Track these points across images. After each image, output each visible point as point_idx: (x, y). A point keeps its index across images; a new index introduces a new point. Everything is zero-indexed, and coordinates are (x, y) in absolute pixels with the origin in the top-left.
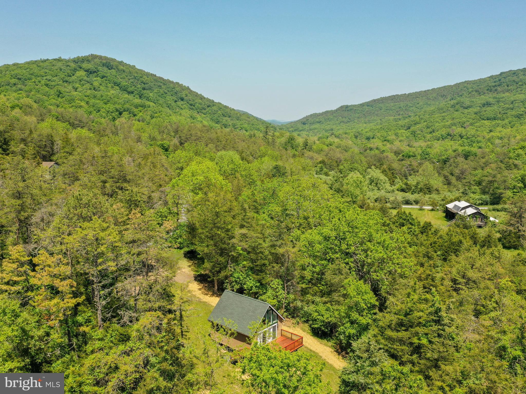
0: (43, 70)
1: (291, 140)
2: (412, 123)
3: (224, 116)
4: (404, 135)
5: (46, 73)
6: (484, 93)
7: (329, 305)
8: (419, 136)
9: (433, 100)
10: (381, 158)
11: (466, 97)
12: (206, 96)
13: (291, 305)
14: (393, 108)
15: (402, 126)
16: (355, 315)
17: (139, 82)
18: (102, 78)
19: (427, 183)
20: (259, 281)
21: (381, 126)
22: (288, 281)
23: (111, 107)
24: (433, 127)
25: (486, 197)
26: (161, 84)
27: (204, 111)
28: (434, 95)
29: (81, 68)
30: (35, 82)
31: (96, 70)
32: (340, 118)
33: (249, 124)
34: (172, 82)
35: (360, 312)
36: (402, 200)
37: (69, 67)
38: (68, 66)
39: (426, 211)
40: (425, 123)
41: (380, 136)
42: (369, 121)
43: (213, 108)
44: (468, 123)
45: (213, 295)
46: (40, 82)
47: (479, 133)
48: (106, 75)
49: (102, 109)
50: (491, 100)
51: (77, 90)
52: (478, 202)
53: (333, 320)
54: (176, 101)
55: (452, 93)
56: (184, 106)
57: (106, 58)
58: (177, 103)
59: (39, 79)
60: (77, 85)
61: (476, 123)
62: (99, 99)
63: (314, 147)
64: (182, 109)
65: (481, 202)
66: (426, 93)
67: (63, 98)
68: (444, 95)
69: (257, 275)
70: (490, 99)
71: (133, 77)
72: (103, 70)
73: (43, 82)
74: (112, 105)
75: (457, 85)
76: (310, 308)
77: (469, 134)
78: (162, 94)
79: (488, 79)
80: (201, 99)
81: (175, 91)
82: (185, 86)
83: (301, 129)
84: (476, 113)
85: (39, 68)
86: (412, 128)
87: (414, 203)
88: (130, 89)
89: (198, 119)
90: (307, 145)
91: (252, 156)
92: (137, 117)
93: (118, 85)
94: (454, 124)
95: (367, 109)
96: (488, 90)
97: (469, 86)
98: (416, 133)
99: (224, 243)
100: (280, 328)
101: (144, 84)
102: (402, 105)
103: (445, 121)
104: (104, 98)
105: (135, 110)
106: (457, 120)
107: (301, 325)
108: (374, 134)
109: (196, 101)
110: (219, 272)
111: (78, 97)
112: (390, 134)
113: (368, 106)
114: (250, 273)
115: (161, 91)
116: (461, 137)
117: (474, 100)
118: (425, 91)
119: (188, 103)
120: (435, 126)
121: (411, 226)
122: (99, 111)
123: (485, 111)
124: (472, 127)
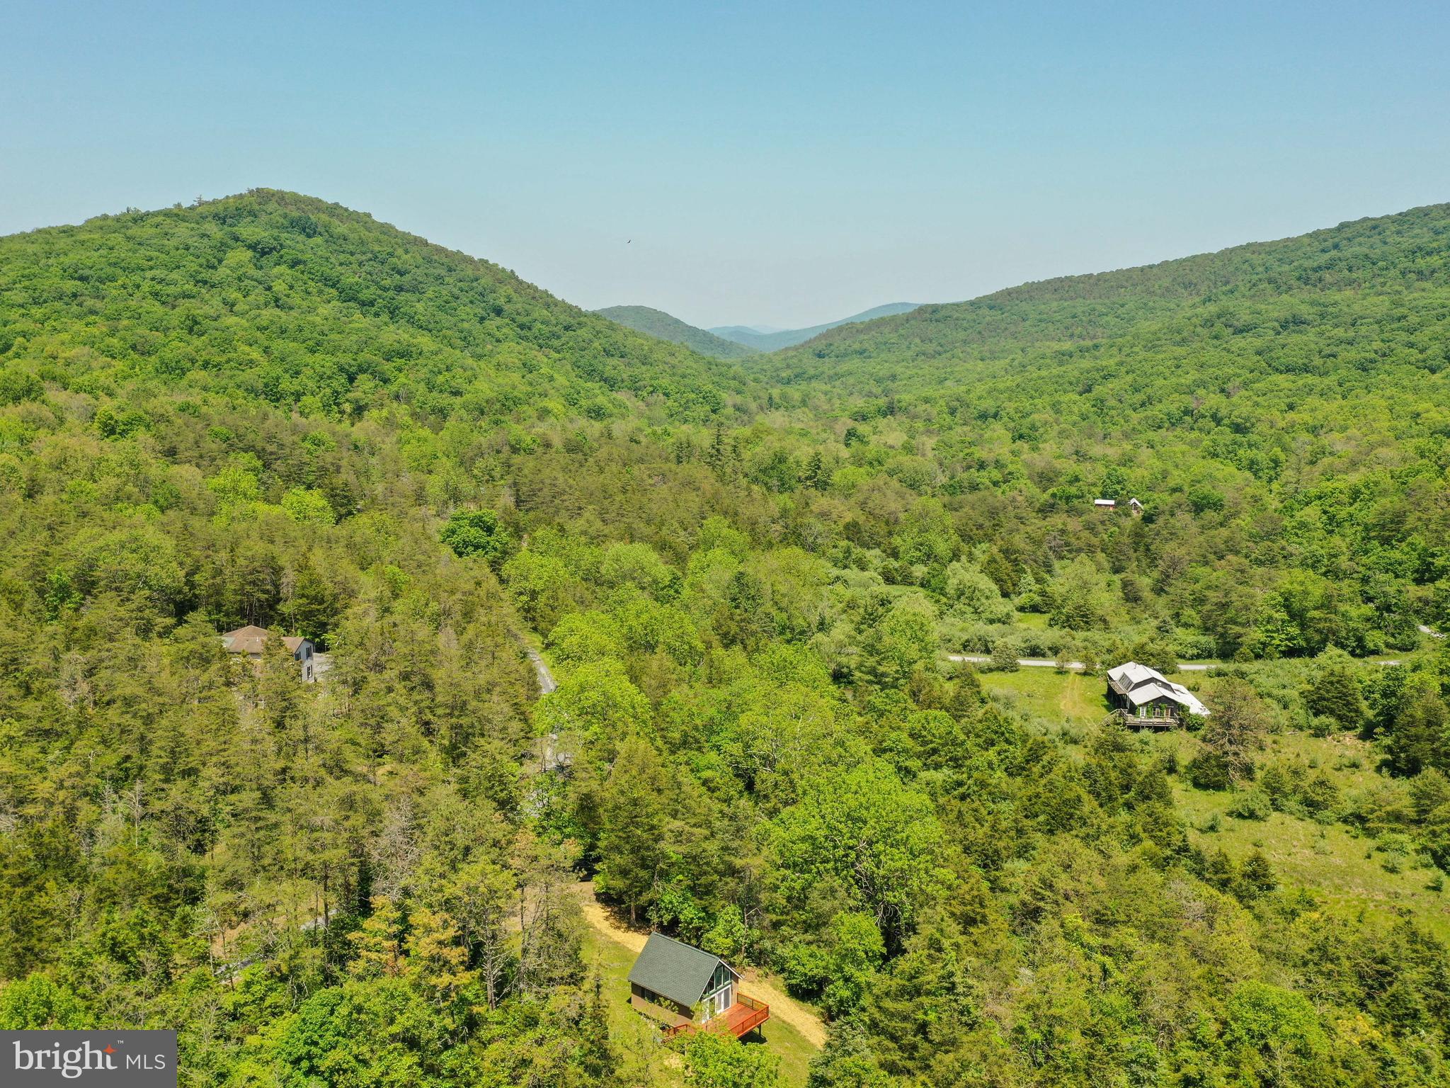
0: (142, 251)
1: (780, 462)
2: (1097, 377)
3: (608, 353)
4: (1076, 409)
5: (150, 259)
6: (1290, 289)
7: (814, 947)
8: (1113, 412)
9: (1162, 295)
10: (996, 508)
11: (1244, 296)
12: (559, 296)
13: (756, 946)
14: (1057, 317)
15: (1071, 384)
16: (849, 969)
17: (386, 268)
18: (292, 267)
19: (1082, 602)
20: (704, 909)
21: (1018, 379)
22: (751, 908)
23: (326, 362)
24: (1149, 390)
25: (1209, 641)
26: (443, 272)
27: (556, 343)
28: (1166, 282)
29: (237, 239)
30: (124, 287)
31: (275, 244)
32: (917, 340)
33: (674, 374)
34: (469, 260)
35: (858, 963)
36: (1023, 645)
37: (206, 240)
38: (203, 236)
39: (1071, 676)
40: (1129, 378)
41: (1012, 412)
42: (992, 352)
43: (579, 332)
44: (1238, 381)
45: (628, 929)
46: (138, 287)
47: (1260, 411)
48: (304, 258)
49: (304, 369)
50: (1305, 311)
51: (235, 309)
52: (1190, 652)
53: (820, 973)
54: (482, 319)
55: (1213, 277)
56: (504, 330)
57: (297, 200)
58: (487, 322)
59: (136, 278)
60: (234, 295)
61: (1258, 381)
62: (294, 340)
63: (836, 477)
64: (498, 341)
65: (1195, 652)
66: (1145, 272)
67: (202, 335)
68: (1190, 284)
69: (701, 899)
70: (1302, 307)
71: (370, 255)
72: (295, 243)
73: (146, 287)
74: (328, 357)
75: (1228, 254)
76: (784, 951)
77: (1236, 413)
78: (447, 302)
79: (1306, 241)
80: (547, 306)
81: (480, 289)
82: (503, 270)
83: (812, 372)
84: (1259, 353)
85: (131, 245)
86: (1098, 390)
87: (1049, 653)
88: (365, 295)
89: (542, 371)
90: (819, 468)
91: (685, 530)
92: (393, 388)
93: (333, 286)
94: (1202, 384)
95: (988, 318)
96: (1299, 279)
97: (1256, 259)
98: (1107, 404)
99: (648, 849)
100: (735, 991)
101: (401, 274)
102: (1079, 310)
103: (1180, 371)
104: (306, 334)
105: (387, 367)
106: (1211, 370)
107: (772, 977)
108: (999, 403)
109: (536, 315)
110: (640, 893)
111: (240, 333)
112: (1040, 406)
113: (991, 308)
114: (689, 895)
115: (444, 292)
116: (1217, 420)
117: (1263, 307)
118: (1142, 269)
119: (513, 320)
120: (1155, 388)
121: (1006, 747)
122: (297, 373)
123: (1283, 346)
124: (1247, 394)
